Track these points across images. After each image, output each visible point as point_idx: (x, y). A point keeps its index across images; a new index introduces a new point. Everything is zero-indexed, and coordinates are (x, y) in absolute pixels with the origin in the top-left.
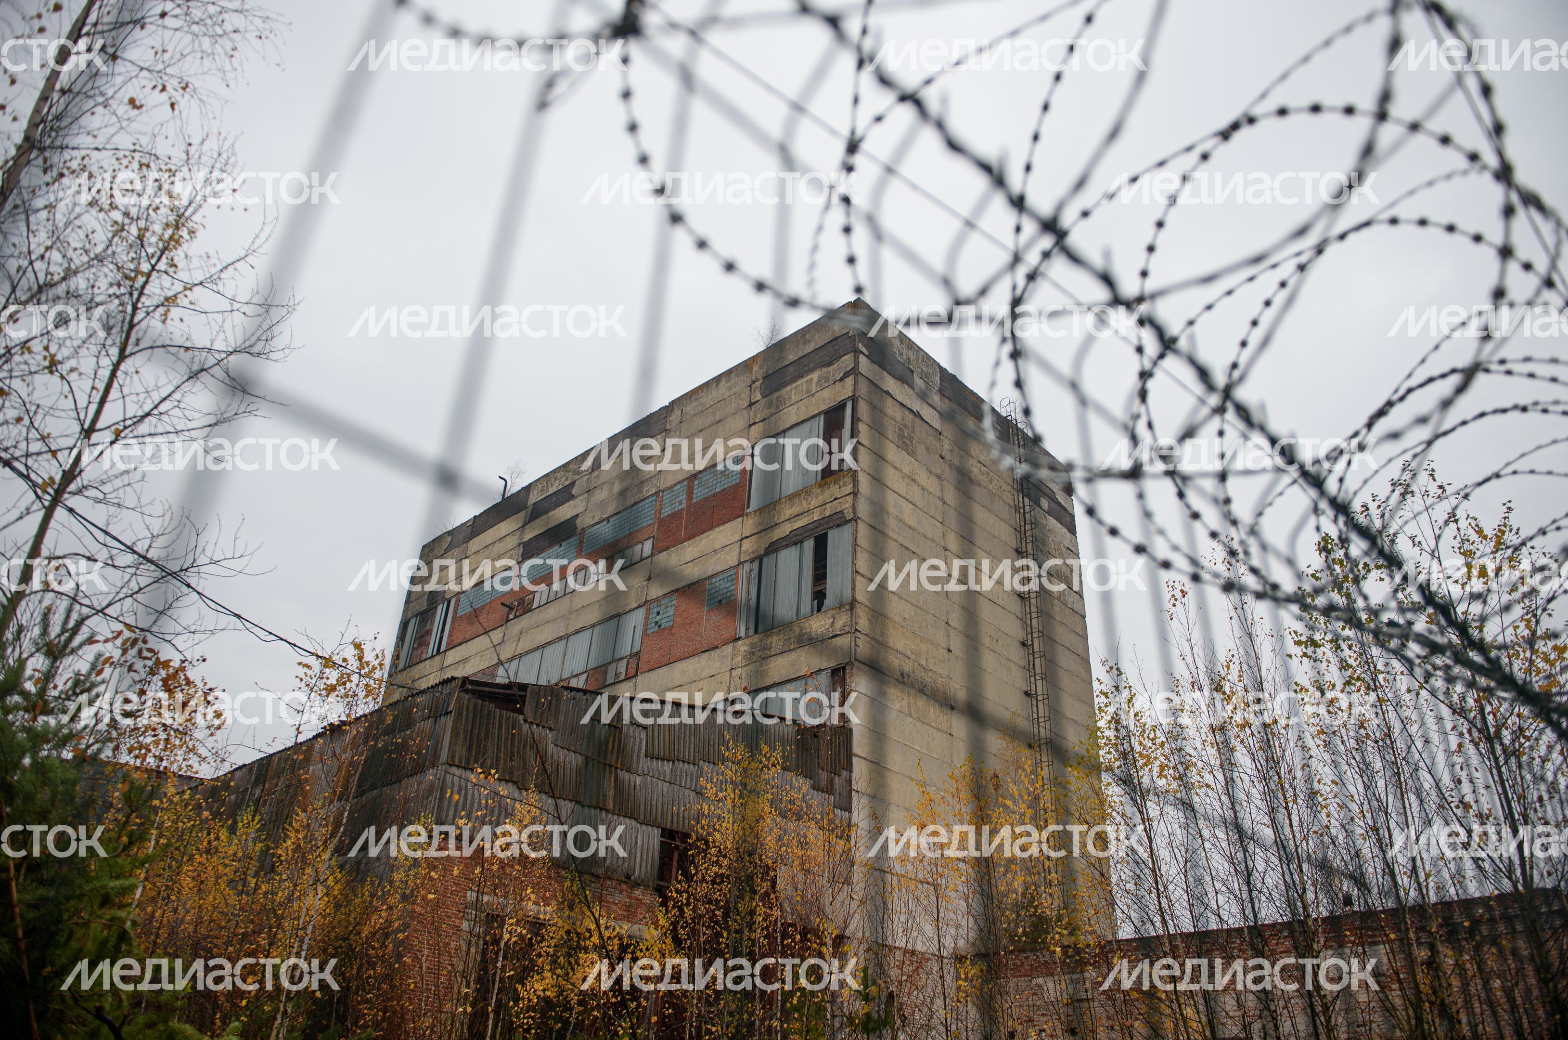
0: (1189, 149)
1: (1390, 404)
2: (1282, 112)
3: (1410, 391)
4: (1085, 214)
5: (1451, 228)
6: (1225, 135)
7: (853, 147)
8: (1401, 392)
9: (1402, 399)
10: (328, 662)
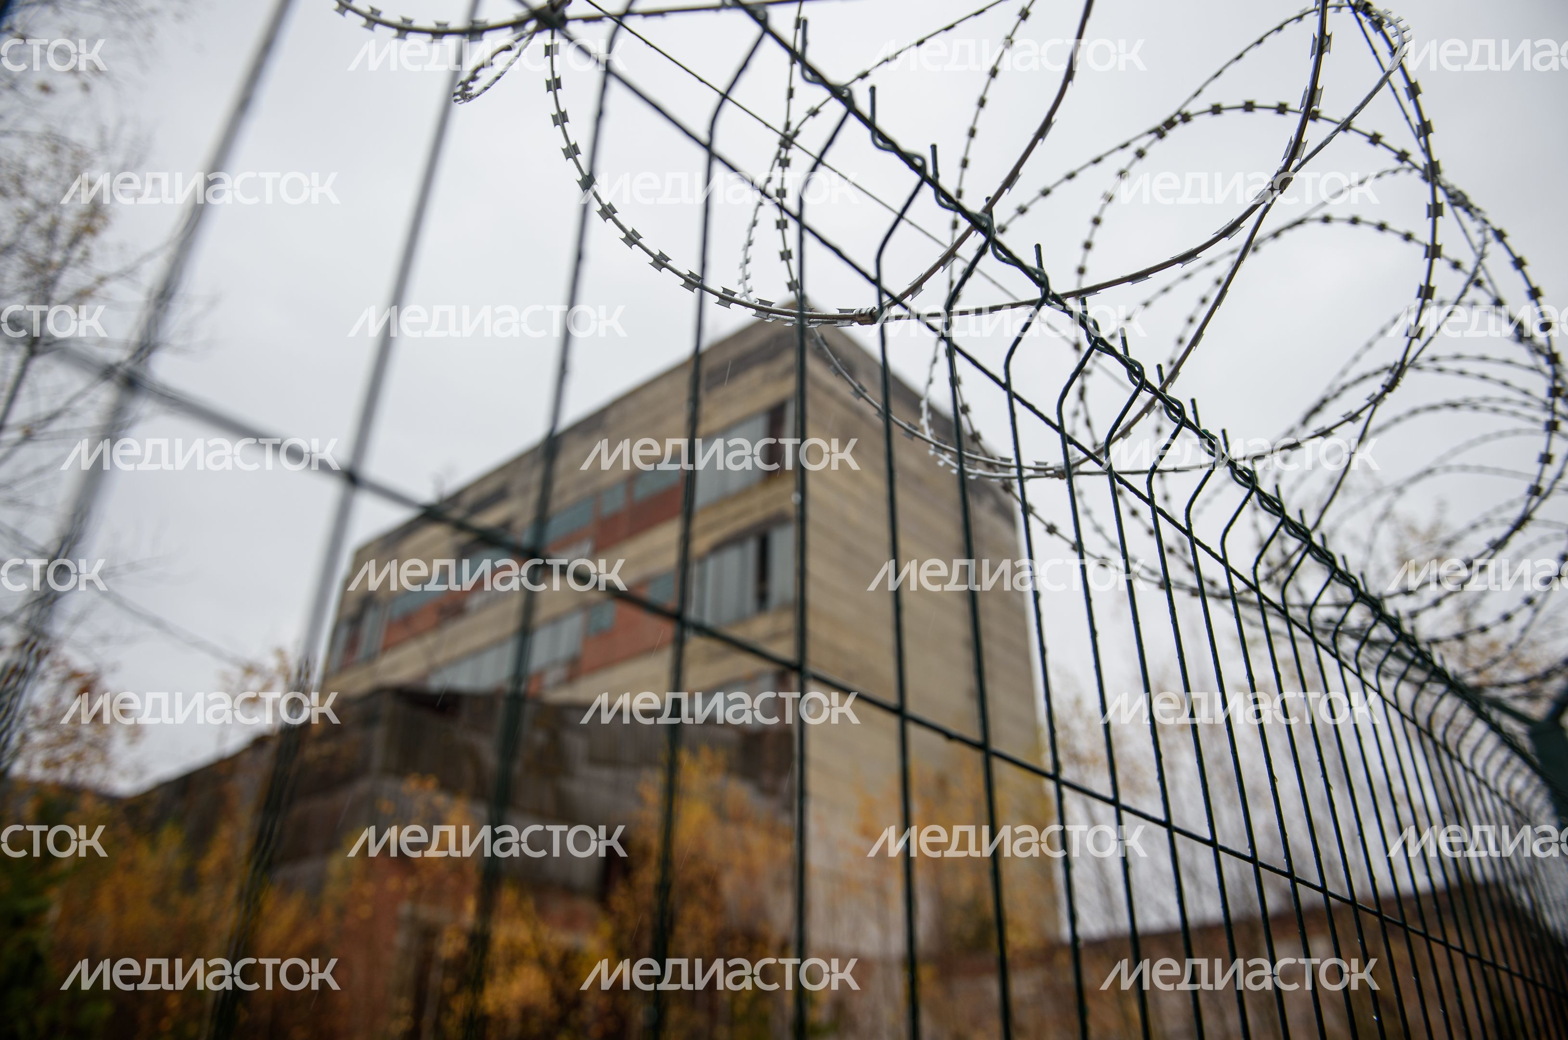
0: (1125, 146)
1: (1324, 401)
2: (1216, 110)
3: (1344, 388)
4: (1022, 210)
5: (1382, 227)
6: (1160, 133)
7: (787, 141)
8: (1337, 387)
9: (1336, 396)
10: (250, 670)
